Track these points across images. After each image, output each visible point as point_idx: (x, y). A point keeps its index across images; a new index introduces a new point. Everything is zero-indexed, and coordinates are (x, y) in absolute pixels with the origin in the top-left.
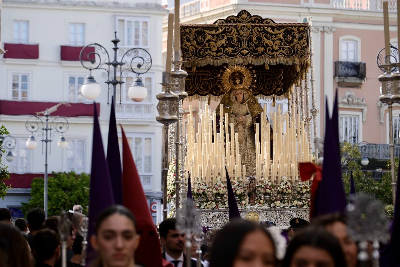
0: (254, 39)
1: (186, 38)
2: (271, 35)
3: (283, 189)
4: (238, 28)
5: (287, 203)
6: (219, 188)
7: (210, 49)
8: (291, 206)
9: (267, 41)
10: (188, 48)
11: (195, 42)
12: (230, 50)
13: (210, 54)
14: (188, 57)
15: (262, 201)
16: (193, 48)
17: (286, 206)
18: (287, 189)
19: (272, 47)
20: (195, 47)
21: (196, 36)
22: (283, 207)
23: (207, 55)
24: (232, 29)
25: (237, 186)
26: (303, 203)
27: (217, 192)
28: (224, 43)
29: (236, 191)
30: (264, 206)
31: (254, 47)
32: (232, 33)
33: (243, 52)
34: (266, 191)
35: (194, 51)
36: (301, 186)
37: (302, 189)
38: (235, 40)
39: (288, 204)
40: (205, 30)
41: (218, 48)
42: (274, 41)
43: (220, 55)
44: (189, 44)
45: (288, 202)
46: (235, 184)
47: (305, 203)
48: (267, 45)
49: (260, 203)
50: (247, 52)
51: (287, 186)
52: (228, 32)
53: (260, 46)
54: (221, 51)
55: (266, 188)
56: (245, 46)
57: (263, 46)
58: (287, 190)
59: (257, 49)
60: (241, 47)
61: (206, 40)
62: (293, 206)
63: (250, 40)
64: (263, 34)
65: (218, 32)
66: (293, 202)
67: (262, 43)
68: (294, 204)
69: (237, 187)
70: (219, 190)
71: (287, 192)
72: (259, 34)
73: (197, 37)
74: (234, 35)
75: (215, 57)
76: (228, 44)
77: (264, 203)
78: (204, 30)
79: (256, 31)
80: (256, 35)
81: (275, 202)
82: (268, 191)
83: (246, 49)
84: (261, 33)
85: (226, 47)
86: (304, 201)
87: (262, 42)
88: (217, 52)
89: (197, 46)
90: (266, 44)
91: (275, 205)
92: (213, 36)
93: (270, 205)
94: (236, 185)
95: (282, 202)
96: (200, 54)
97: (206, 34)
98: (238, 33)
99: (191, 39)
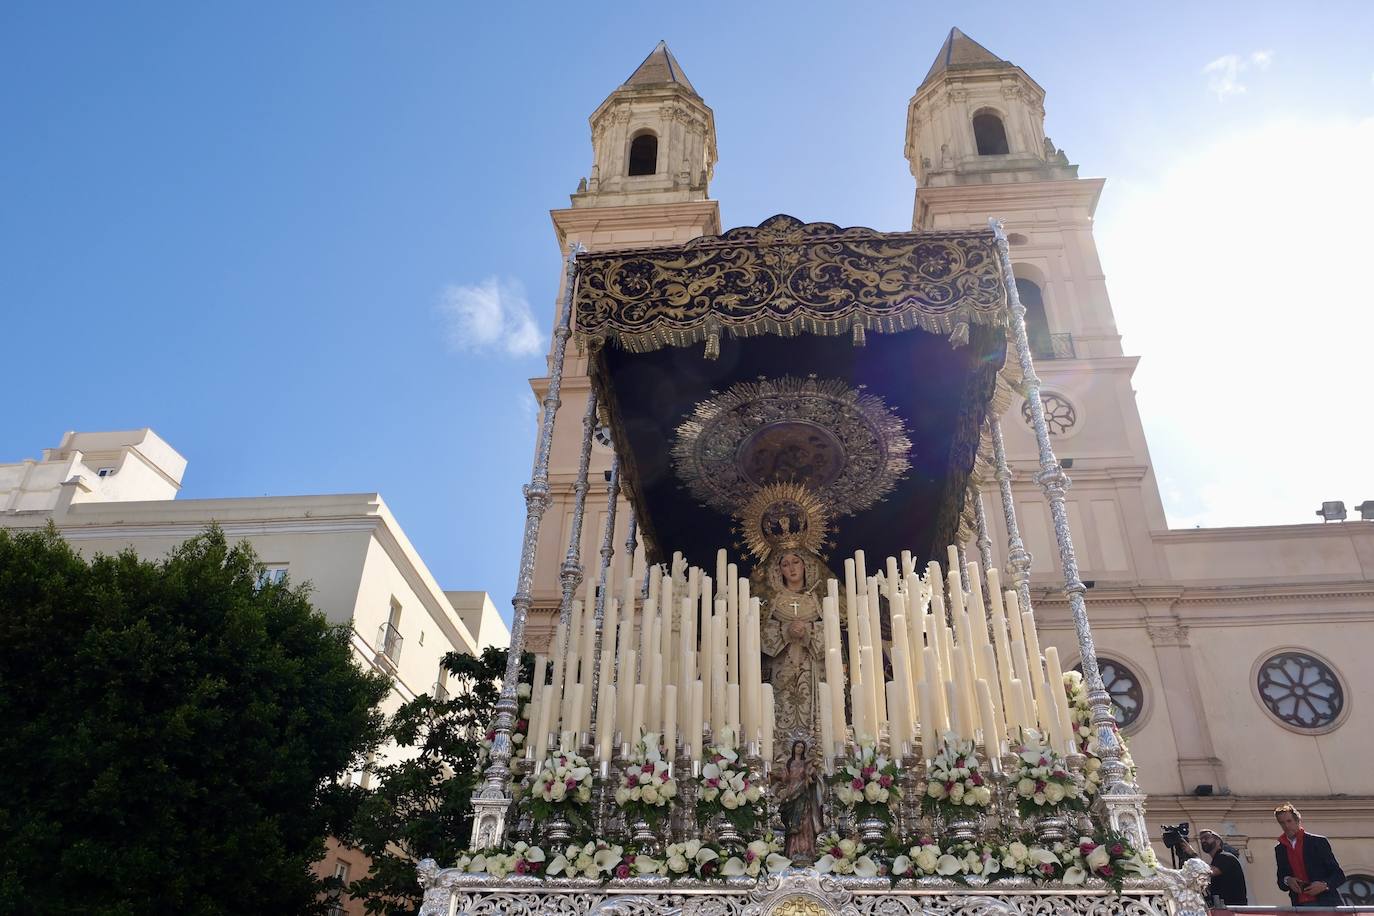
0: (814, 273)
1: (592, 280)
2: (872, 260)
3: (948, 785)
4: (760, 250)
5: (973, 857)
6: (645, 778)
7: (665, 303)
8: (996, 870)
9: (857, 274)
10: (594, 303)
11: (618, 288)
12: (731, 300)
13: (666, 315)
14: (589, 325)
15: (847, 845)
16: (611, 302)
17: (971, 872)
18: (970, 783)
19: (877, 286)
20: (619, 302)
21: (624, 275)
22: (959, 878)
23: (653, 317)
24: (740, 253)
25: (730, 767)
26: (1060, 856)
27: (634, 794)
28: (713, 284)
29: (722, 792)
30: (857, 871)
31: (816, 290)
32: (739, 263)
33: (777, 302)
34: (863, 791)
35: (611, 309)
36: (1035, 772)
37: (1040, 785)
38: (750, 277)
39: (982, 860)
40: (654, 259)
41: (693, 298)
42: (881, 274)
43: (699, 315)
44: (601, 292)
45: (979, 852)
46: (722, 758)
47: (1067, 857)
48: (860, 284)
49: (837, 853)
50: (790, 302)
51: (965, 771)
52: (727, 261)
53: (835, 286)
54: (701, 304)
55: (868, 780)
56: (783, 289)
57: (847, 286)
58: (966, 790)
59: (825, 294)
60: (770, 291)
61: (654, 282)
62: (1007, 873)
63: (802, 275)
64: (844, 259)
65: (696, 263)
66: (1003, 849)
67: (841, 280)
68: (1009, 863)
69: (730, 774)
70: (641, 786)
71: (970, 801)
72: (828, 259)
73: (627, 276)
74: (746, 266)
75: (681, 320)
76: (725, 286)
77: (858, 855)
78: (651, 261)
79: (821, 254)
80: (819, 261)
81: (915, 851)
82: (876, 792)
83: (788, 297)
84: (837, 258)
85: (720, 293)
86: (1059, 847)
87: (843, 277)
88: (689, 306)
89: (625, 299)
90: (855, 281)
91: (916, 867)
92: (679, 272)
93: (890, 865)
94: (723, 763)
95: (949, 850)
96: (632, 316)
97: (657, 268)
98: (759, 261)
99: (608, 284)
